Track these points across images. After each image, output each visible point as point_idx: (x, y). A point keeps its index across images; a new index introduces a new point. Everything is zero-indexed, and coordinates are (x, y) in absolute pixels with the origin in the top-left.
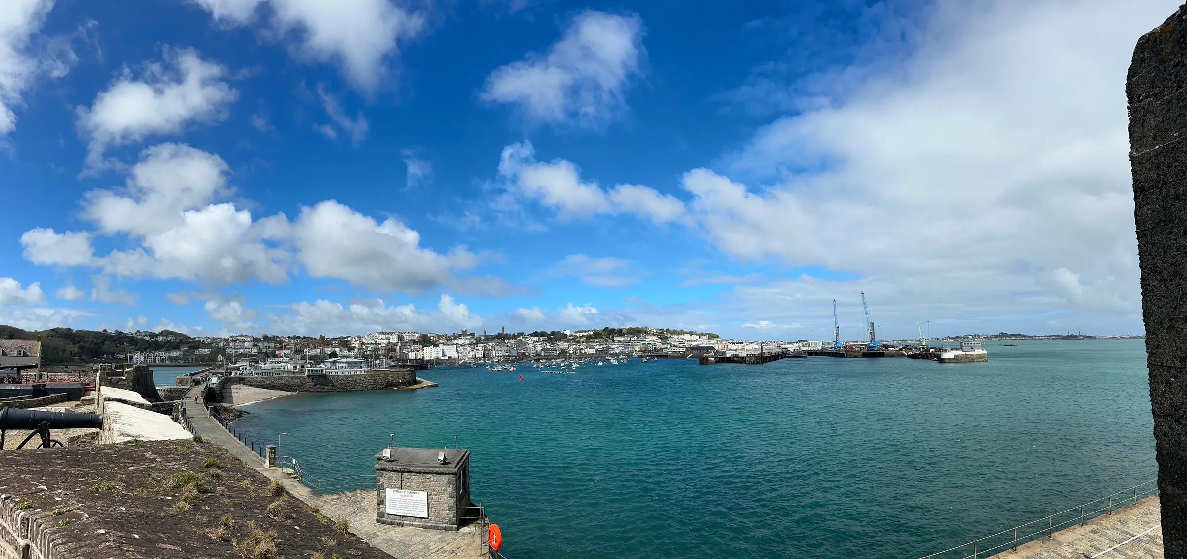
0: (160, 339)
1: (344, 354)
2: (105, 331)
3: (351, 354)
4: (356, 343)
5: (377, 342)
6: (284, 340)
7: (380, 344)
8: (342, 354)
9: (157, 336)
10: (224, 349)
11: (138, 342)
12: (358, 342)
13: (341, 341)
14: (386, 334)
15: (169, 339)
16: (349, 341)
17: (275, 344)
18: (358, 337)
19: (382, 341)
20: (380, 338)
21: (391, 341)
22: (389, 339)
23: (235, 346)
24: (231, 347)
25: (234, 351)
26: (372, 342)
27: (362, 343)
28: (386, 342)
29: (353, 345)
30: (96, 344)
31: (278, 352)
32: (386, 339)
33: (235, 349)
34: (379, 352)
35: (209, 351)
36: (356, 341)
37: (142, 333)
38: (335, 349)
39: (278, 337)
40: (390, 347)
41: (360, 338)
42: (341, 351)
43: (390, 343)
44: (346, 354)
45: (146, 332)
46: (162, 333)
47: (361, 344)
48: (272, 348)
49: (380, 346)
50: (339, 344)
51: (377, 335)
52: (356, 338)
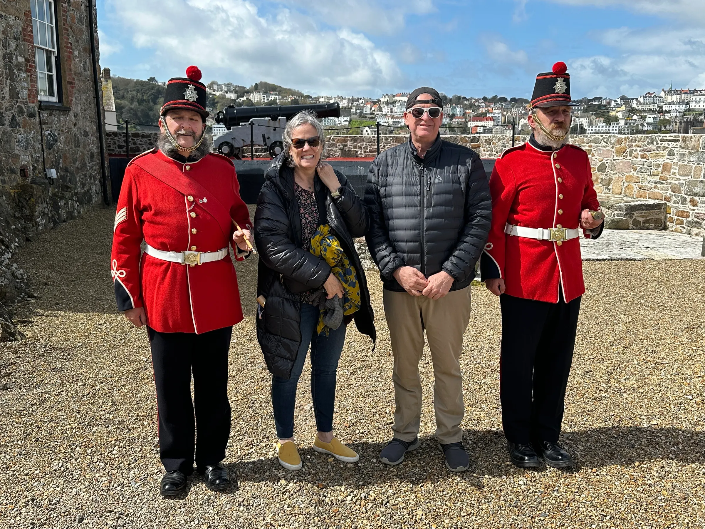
0: (256, 98)
1: (597, 129)
2: (152, 79)
3: (611, 128)
4: (619, 109)
5: (661, 107)
6: (476, 104)
7: (669, 112)
8: (594, 128)
9: (248, 92)
10: (372, 118)
11: (217, 103)
12: (624, 107)
13: (589, 106)
14: (681, 94)
15: (272, 98)
16: (605, 106)
17: (464, 110)
18: (623, 98)
19: (674, 107)
20: (669, 101)
21: (693, 106)
22: (688, 103)
23: (392, 112)
24: (386, 115)
25: (391, 121)
26: (651, 107)
27: (632, 111)
28: (682, 108)
29: (612, 114)
30: (141, 102)
31: (471, 124)
32: (682, 102)
33: (393, 117)
34: (667, 127)
35: (346, 121)
36: (620, 106)
37: (221, 85)
38: (581, 120)
39: (464, 98)
40: (691, 117)
41: (626, 100)
42: (591, 124)
43: (689, 110)
44: (601, 129)
45: (229, 85)
46: (257, 88)
47: (629, 111)
48: (459, 118)
49: (667, 117)
50: (585, 111)
51: (662, 94)
52: (619, 101)
